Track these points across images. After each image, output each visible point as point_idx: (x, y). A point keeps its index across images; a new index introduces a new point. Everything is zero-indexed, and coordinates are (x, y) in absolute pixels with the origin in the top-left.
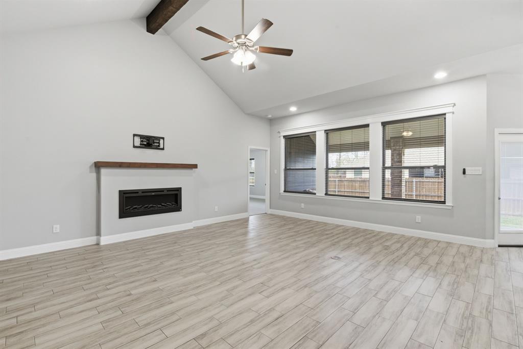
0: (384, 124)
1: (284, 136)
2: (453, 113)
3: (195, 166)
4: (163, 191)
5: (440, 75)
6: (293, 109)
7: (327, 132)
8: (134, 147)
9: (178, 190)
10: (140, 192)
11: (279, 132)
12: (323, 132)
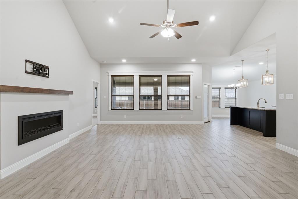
0: (168, 76)
1: (111, 76)
2: (193, 75)
3: (71, 93)
4: (52, 114)
5: (194, 60)
6: (124, 61)
7: (140, 76)
8: (26, 72)
9: (61, 113)
10: (36, 117)
11: (108, 73)
12: (138, 76)
